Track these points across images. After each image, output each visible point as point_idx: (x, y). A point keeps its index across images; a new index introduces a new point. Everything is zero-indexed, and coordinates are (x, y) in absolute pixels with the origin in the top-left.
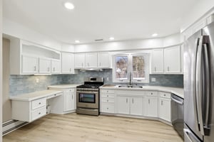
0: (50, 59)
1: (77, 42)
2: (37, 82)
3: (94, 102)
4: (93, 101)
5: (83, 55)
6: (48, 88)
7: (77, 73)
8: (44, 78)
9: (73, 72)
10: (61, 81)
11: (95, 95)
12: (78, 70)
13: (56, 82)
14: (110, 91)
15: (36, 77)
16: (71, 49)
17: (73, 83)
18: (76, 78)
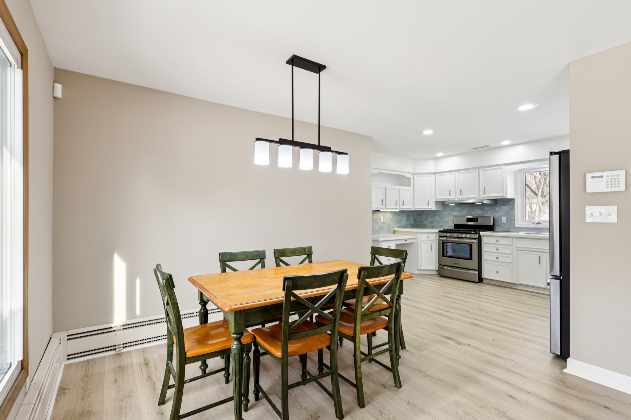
0: (398, 187)
1: (440, 154)
2: (382, 221)
3: (471, 258)
4: (468, 256)
5: (451, 176)
6: (394, 232)
7: (440, 208)
8: (389, 216)
9: (432, 207)
10: (412, 222)
11: (471, 246)
12: (443, 204)
13: (404, 223)
14: (501, 241)
15: (381, 214)
16: (430, 167)
17: (433, 227)
18: (438, 218)
